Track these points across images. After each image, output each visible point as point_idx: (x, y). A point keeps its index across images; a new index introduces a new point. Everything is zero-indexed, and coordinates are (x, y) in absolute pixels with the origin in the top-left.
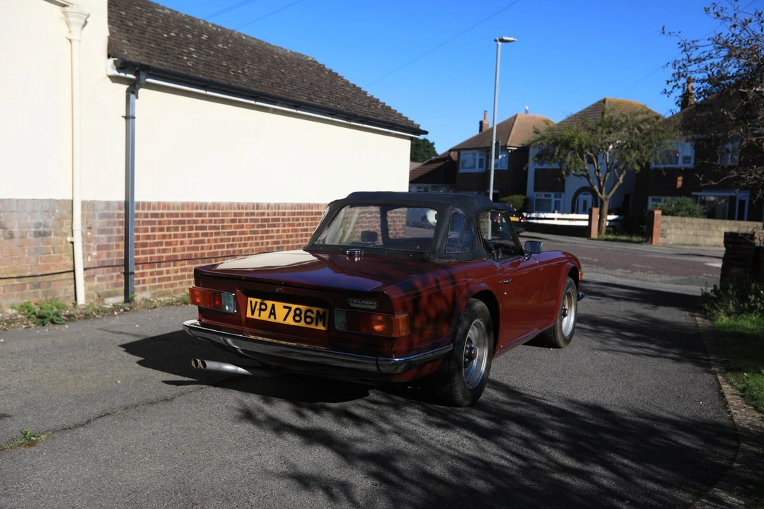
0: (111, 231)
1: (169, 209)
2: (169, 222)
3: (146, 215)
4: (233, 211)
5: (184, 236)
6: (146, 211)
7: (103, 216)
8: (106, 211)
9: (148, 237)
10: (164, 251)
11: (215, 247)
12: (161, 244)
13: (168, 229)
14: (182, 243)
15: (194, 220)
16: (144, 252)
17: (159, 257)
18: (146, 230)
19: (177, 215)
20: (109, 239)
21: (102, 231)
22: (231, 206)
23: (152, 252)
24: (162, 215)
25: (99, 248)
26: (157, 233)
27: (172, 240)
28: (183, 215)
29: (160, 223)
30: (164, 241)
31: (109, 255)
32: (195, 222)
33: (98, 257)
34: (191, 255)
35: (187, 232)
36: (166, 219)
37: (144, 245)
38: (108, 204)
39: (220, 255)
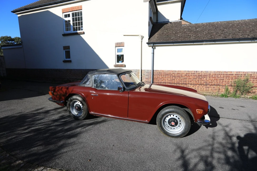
0: (149, 76)
1: (164, 71)
2: (164, 74)
3: (157, 73)
4: (186, 73)
5: (168, 78)
6: (157, 72)
7: (147, 73)
8: (148, 72)
9: (158, 77)
10: (162, 81)
11: (179, 81)
12: (162, 79)
13: (163, 76)
14: (168, 79)
15: (171, 74)
16: (156, 80)
17: (161, 82)
18: (157, 76)
19: (166, 73)
20: (148, 77)
21: (147, 75)
22: (185, 71)
23: (159, 80)
24: (162, 73)
25: (146, 78)
26: (160, 77)
27: (165, 78)
28: (168, 73)
29: (161, 74)
30: (162, 78)
31: (148, 80)
32: (172, 75)
33: (146, 80)
34: (171, 82)
35: (169, 77)
36: (163, 74)
37: (157, 79)
38: (148, 70)
39: (180, 83)
